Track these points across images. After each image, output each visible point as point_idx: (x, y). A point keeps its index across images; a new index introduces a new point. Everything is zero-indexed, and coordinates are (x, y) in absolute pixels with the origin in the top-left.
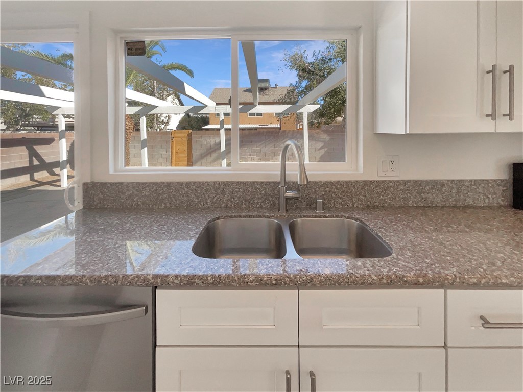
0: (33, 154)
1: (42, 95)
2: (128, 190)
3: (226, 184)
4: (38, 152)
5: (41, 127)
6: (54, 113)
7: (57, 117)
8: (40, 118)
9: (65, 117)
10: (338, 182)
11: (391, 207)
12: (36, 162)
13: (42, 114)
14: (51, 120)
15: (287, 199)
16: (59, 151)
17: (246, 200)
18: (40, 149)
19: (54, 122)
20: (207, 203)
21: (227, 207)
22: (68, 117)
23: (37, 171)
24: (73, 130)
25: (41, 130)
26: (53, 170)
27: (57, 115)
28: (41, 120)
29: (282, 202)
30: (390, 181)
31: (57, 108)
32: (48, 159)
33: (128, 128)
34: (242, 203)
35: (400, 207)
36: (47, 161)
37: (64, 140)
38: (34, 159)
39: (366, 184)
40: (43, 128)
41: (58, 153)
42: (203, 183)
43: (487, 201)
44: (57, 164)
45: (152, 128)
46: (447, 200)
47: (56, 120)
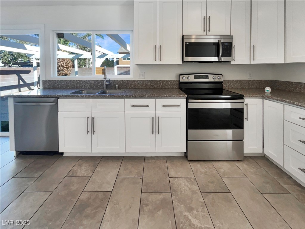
0: (20, 78)
1: (25, 48)
2: (57, 83)
3: (89, 81)
4: (23, 77)
5: (22, 65)
6: (31, 58)
7: (32, 60)
8: (22, 60)
9: (36, 60)
10: (124, 80)
11: (141, 88)
12: (21, 83)
13: (24, 58)
14: (29, 62)
15: (106, 85)
16: (33, 77)
17: (95, 86)
18: (23, 76)
19: (30, 62)
20: (83, 87)
21: (89, 88)
22: (38, 59)
23: (22, 87)
24: (39, 67)
25: (23, 67)
26: (30, 87)
27: (32, 59)
28: (23, 62)
29: (105, 86)
30: (141, 80)
31: (32, 55)
32: (28, 81)
33: (69, 66)
34: (94, 87)
35: (144, 88)
36: (27, 82)
37: (36, 71)
38: (21, 81)
39: (134, 81)
40: (24, 66)
41: (33, 78)
42: (81, 81)
43: (172, 87)
44: (32, 84)
45: (85, 66)
46: (159, 86)
47: (31, 61)
